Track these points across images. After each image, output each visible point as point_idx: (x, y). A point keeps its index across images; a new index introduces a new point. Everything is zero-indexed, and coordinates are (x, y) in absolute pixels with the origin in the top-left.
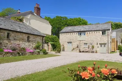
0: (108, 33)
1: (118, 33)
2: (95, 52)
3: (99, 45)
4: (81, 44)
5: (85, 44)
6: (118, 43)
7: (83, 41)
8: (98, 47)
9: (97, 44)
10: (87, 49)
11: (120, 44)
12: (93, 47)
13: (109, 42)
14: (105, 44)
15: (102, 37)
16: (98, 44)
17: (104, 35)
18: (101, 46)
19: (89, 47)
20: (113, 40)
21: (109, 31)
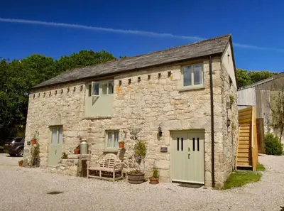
0: (211, 73)
1: (262, 91)
2: (149, 174)
3: (168, 141)
4: (94, 136)
5: (109, 132)
6: (266, 128)
7: (102, 122)
8: (164, 150)
9: (160, 134)
10: (116, 158)
11: (272, 131)
12: (141, 151)
13: (220, 122)
14: (197, 135)
15: (185, 96)
16: (166, 133)
17: (193, 86)
18: (180, 147)
19: (123, 150)
20: (244, 117)
21: (216, 65)
